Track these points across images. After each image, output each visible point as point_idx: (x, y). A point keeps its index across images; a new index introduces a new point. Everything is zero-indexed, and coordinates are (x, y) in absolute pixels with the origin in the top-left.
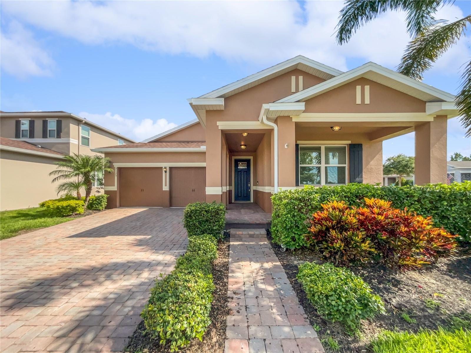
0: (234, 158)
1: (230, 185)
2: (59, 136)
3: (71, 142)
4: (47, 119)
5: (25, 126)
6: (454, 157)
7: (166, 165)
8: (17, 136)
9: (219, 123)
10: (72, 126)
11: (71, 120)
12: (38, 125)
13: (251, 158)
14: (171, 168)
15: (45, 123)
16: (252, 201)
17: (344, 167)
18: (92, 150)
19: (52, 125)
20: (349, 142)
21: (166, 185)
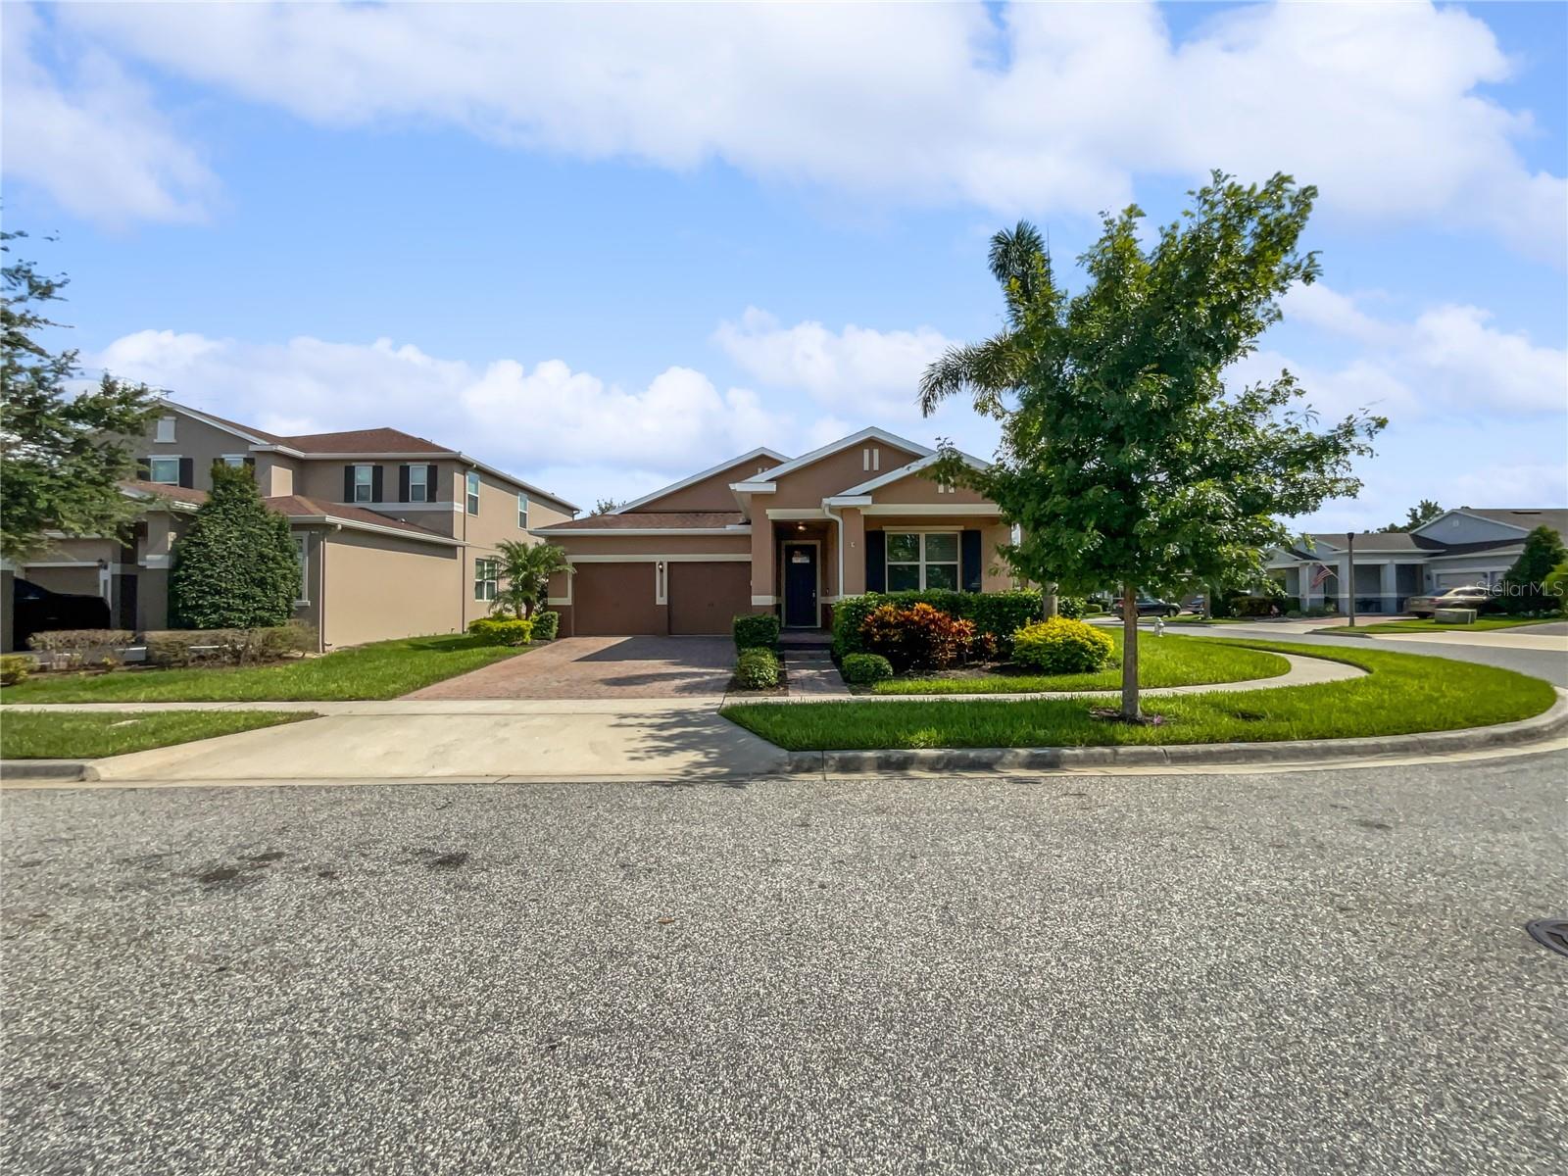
0: (784, 543)
1: (778, 593)
2: (432, 498)
3: (455, 509)
4: (408, 464)
5: (364, 476)
6: (1419, 513)
7: (662, 559)
8: (349, 497)
9: (768, 511)
10: (458, 477)
11: (456, 466)
12: (391, 477)
13: (818, 543)
14: (670, 564)
15: (404, 473)
16: (819, 626)
17: (955, 566)
18: (530, 533)
19: (419, 476)
20: (962, 528)
21: (662, 595)
